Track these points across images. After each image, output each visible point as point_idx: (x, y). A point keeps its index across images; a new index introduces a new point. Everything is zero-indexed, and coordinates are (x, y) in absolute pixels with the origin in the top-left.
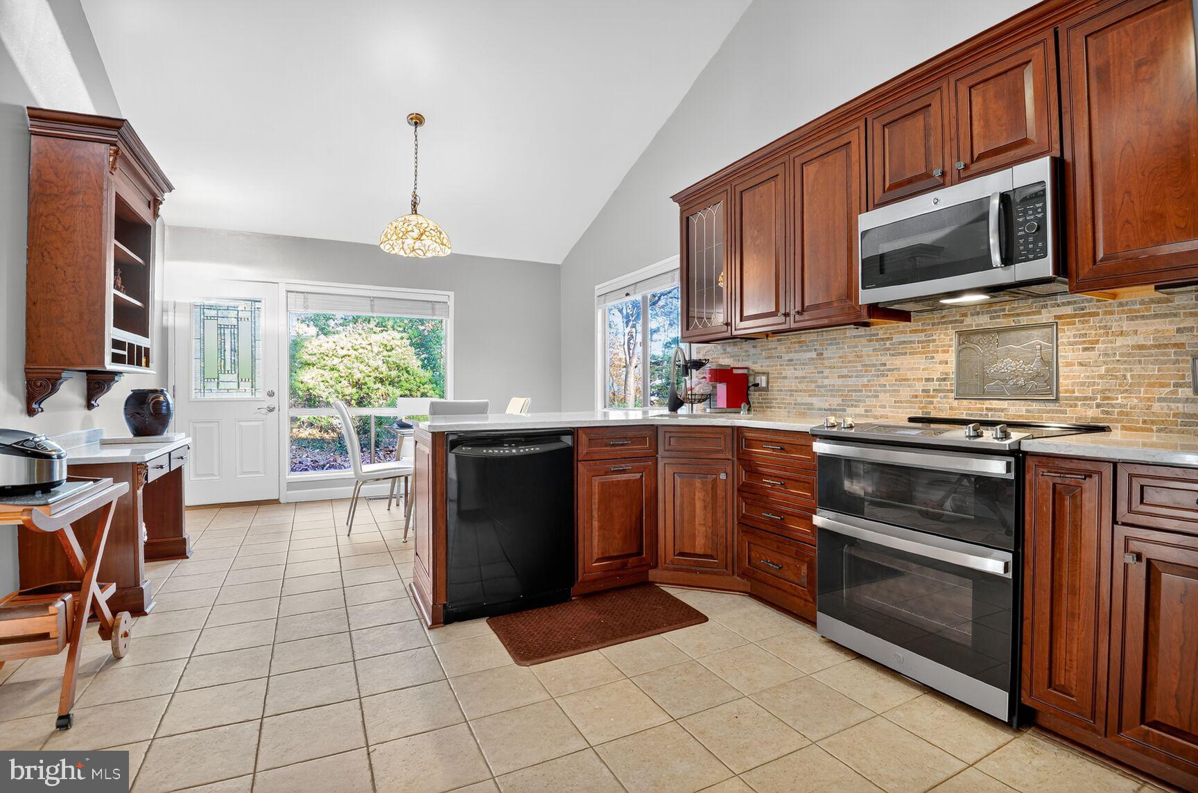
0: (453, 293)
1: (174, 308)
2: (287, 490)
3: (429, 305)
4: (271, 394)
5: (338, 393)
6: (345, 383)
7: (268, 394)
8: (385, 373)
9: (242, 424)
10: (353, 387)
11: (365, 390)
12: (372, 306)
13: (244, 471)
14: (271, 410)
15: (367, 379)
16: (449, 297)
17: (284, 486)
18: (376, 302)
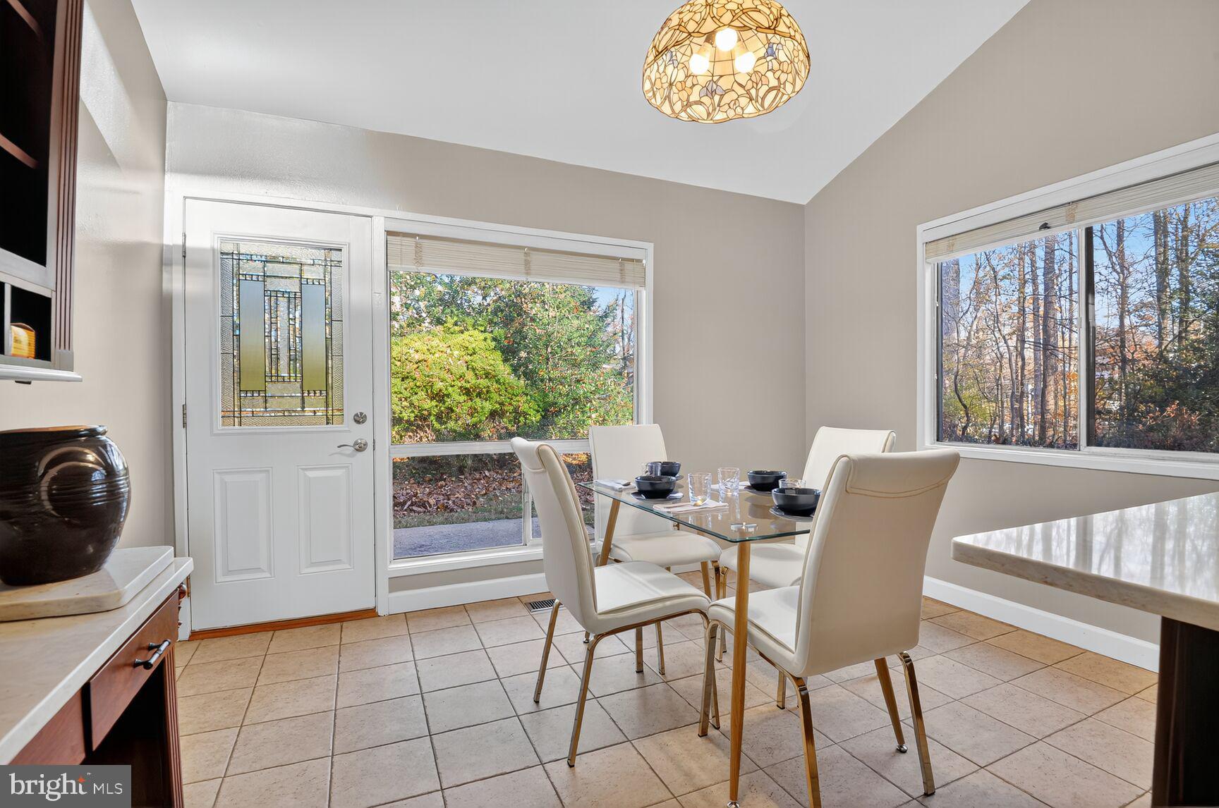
0: (652, 244)
1: (185, 257)
2: (390, 592)
3: (616, 265)
4: (360, 419)
5: (415, 407)
6: (422, 394)
7: (356, 421)
8: (473, 382)
9: (311, 474)
10: (432, 400)
11: (448, 402)
12: (527, 263)
13: (313, 562)
14: (360, 448)
15: (450, 389)
16: (646, 252)
17: (383, 584)
18: (535, 257)
